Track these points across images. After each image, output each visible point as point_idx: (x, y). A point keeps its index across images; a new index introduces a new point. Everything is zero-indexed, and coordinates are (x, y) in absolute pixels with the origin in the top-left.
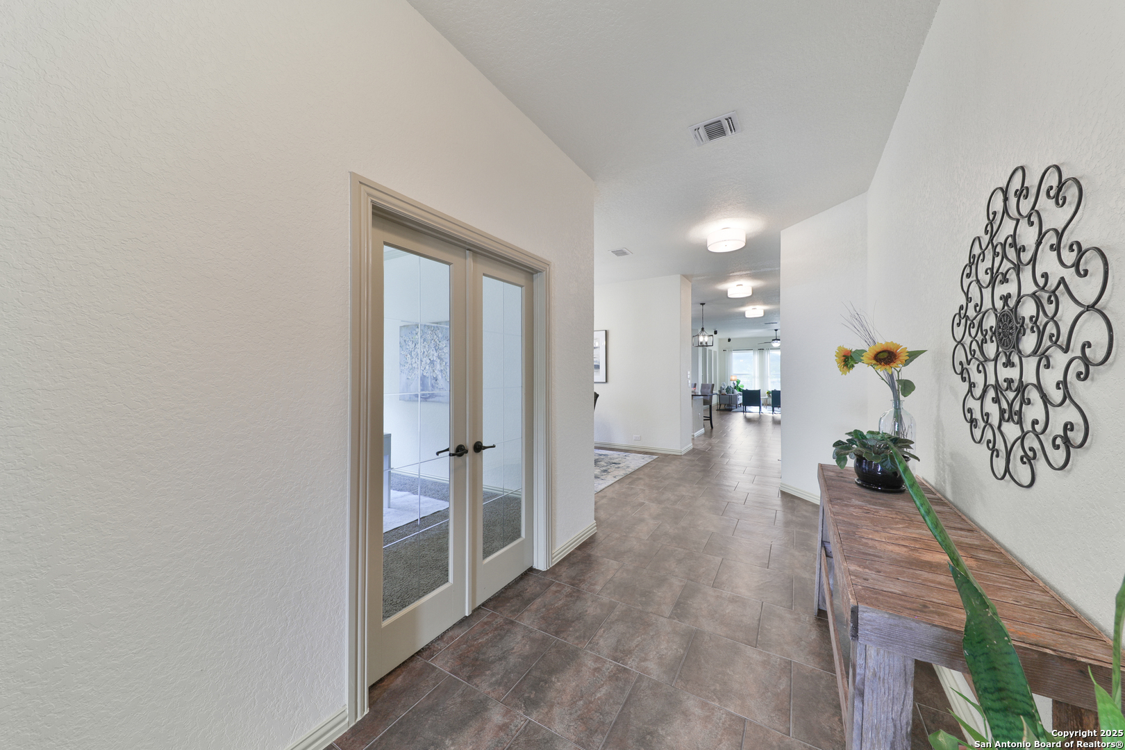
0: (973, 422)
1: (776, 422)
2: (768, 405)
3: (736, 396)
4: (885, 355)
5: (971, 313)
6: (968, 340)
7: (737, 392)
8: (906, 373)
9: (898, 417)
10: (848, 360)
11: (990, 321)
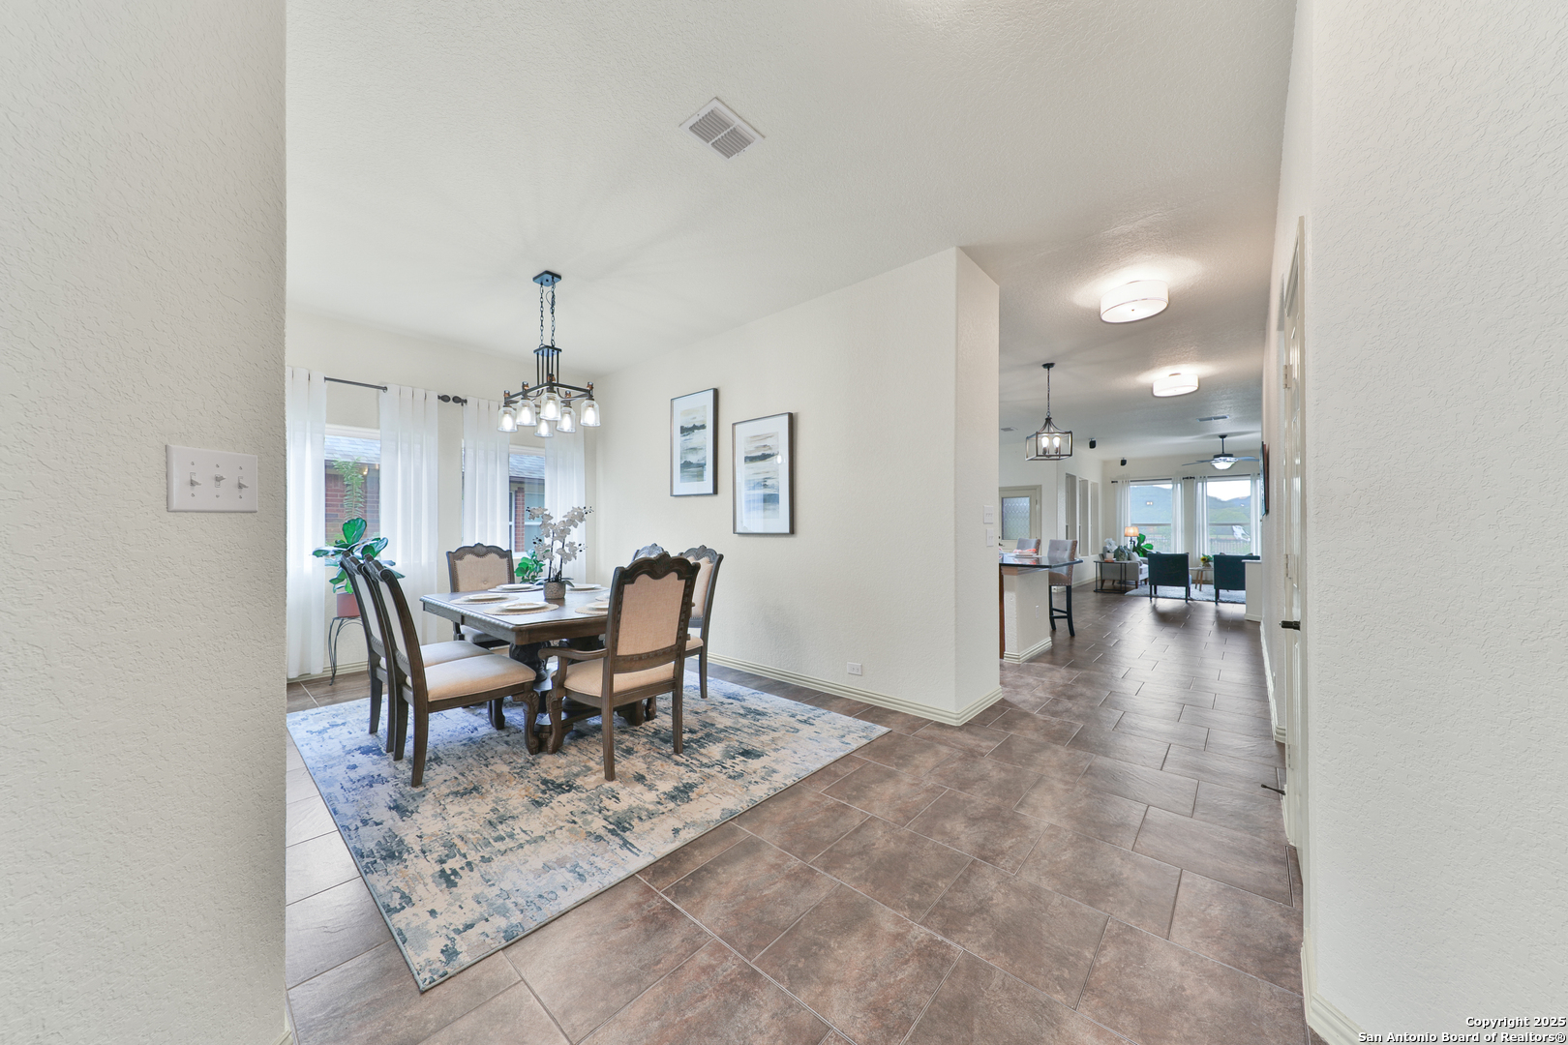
1: (1229, 626)
2: (1207, 582)
3: (1136, 566)
7: (1137, 558)
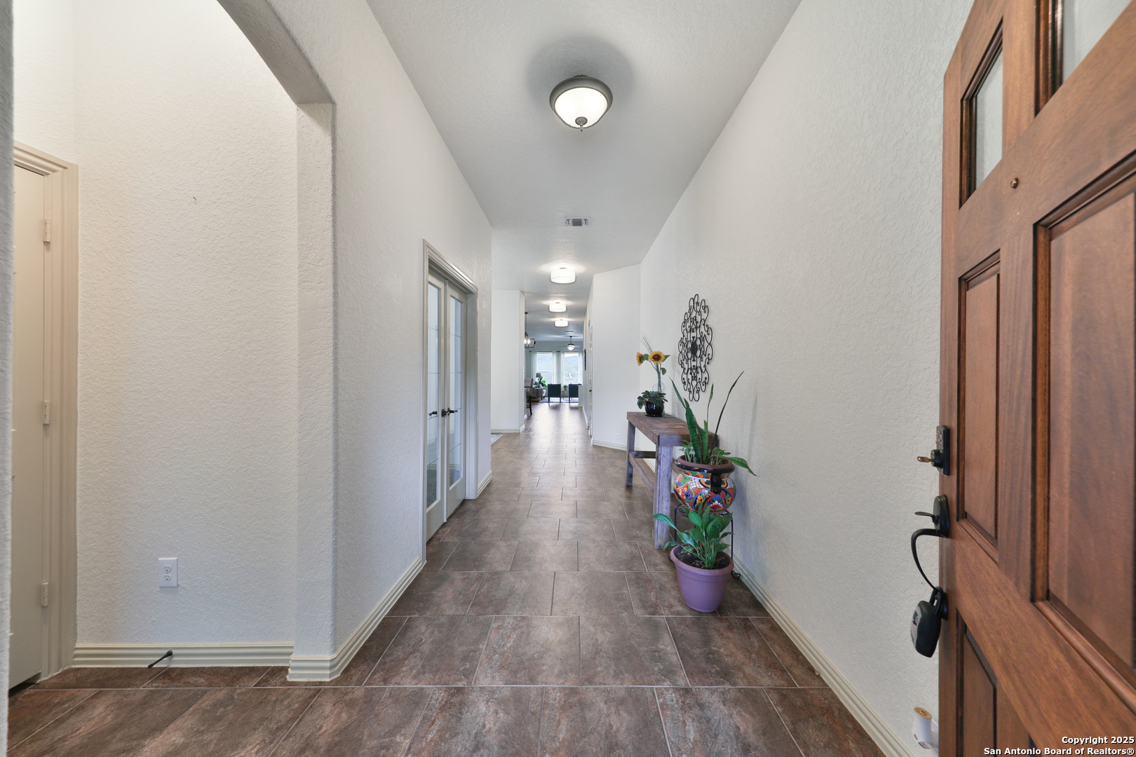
0: (684, 383)
2: (566, 395)
4: (657, 357)
5: (684, 341)
6: (683, 351)
8: (663, 365)
9: (659, 385)
10: (641, 359)
11: (690, 345)
